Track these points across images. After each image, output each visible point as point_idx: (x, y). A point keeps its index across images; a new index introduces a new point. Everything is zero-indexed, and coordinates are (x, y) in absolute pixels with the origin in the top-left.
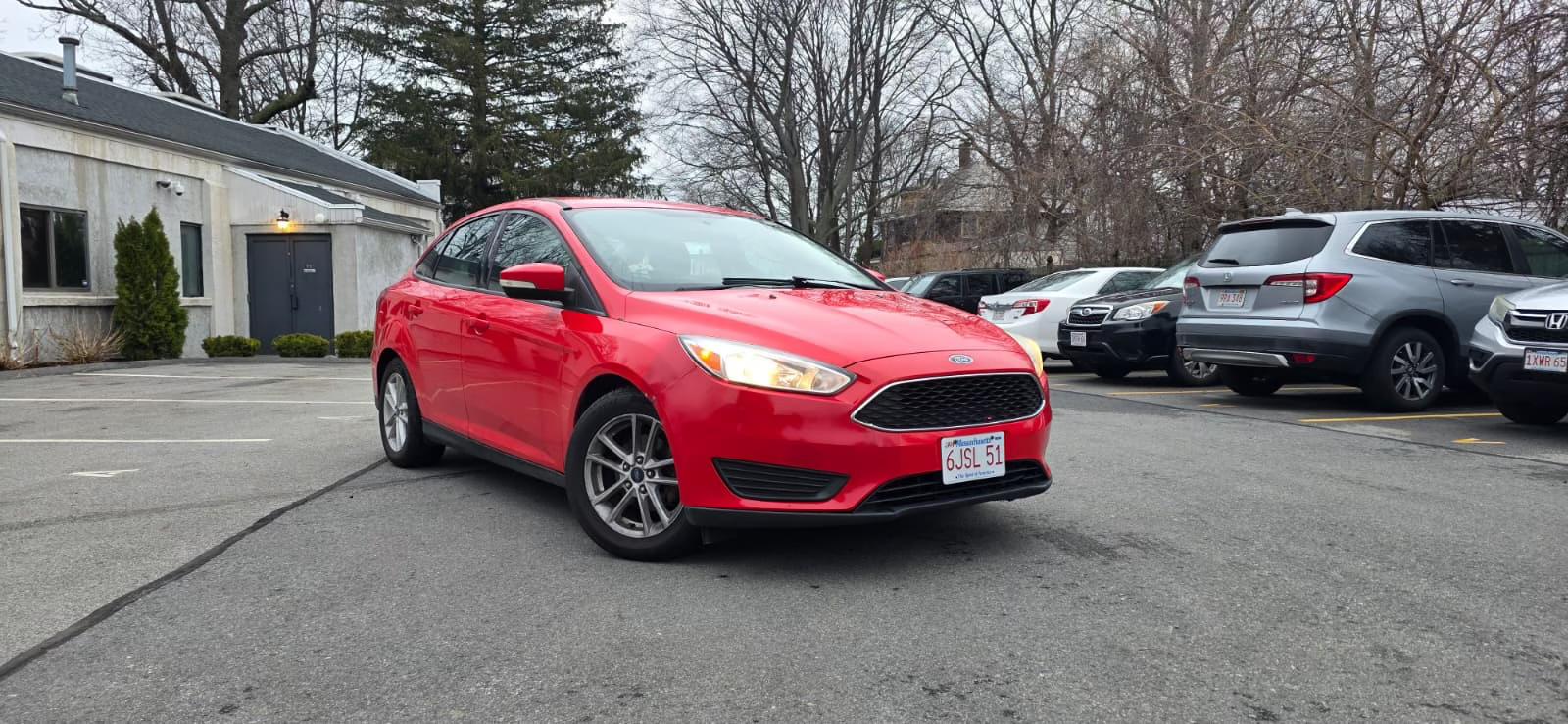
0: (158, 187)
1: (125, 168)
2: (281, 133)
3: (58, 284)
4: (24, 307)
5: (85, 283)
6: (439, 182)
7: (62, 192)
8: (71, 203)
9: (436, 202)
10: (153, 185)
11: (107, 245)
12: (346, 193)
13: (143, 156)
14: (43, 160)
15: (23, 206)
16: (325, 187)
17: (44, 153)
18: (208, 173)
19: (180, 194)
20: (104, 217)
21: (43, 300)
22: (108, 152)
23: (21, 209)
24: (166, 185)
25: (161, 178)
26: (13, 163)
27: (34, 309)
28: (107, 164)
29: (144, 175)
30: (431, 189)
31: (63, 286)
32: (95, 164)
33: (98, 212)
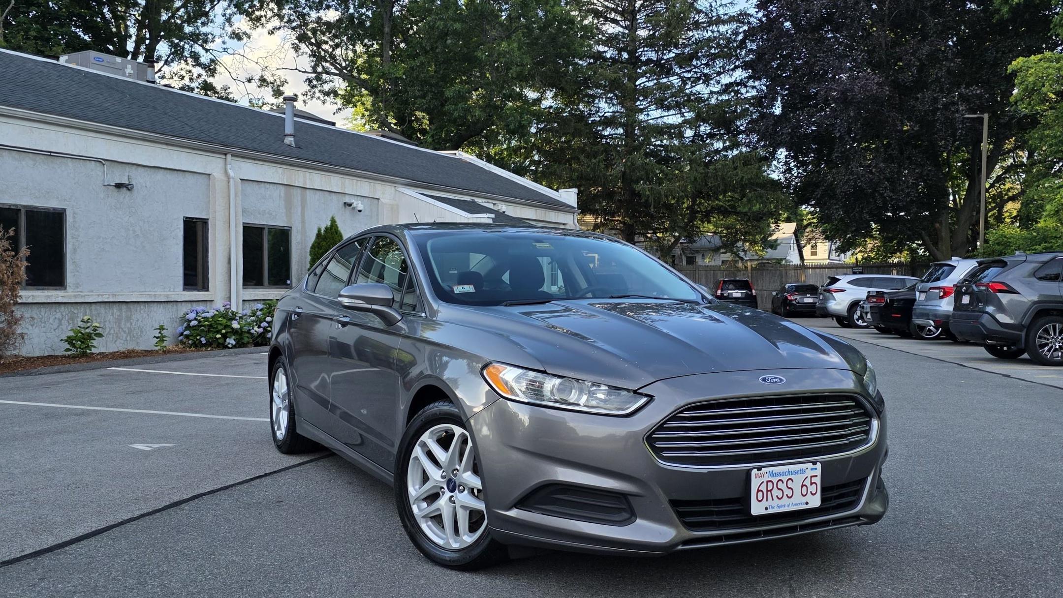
0: (345, 206)
1: (321, 192)
2: (460, 157)
3: (269, 283)
4: (243, 300)
5: (289, 282)
6: (576, 190)
7: (274, 214)
8: (280, 222)
9: (574, 208)
10: (341, 203)
11: (306, 252)
12: (494, 204)
13: (334, 182)
14: (262, 189)
15: (245, 225)
16: (477, 200)
17: (263, 185)
18: (383, 193)
19: (360, 211)
20: (304, 232)
21: (257, 295)
22: (308, 182)
23: (244, 227)
24: (350, 205)
25: (348, 200)
26: (239, 194)
27: (251, 302)
28: (308, 190)
29: (334, 196)
30: (569, 196)
31: (274, 284)
32: (299, 191)
33: (300, 228)
